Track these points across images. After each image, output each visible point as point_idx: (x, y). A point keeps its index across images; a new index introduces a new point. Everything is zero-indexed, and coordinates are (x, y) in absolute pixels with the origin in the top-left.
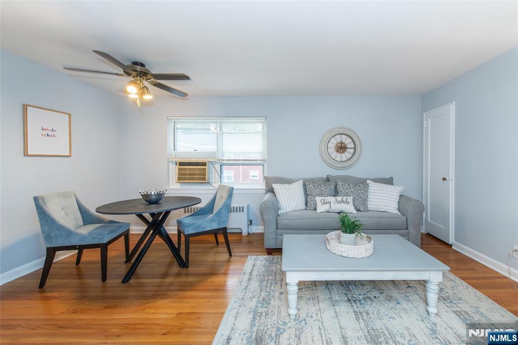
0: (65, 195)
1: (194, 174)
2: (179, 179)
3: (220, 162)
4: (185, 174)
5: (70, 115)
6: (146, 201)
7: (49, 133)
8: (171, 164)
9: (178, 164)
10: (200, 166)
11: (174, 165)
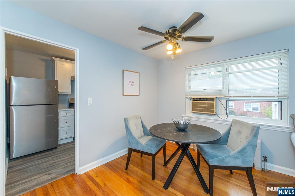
0: (136, 117)
1: (205, 107)
2: (193, 110)
3: (226, 98)
4: (197, 107)
5: (139, 73)
6: (177, 127)
7: (131, 83)
8: (187, 100)
9: (192, 99)
10: (208, 101)
11: (189, 100)
